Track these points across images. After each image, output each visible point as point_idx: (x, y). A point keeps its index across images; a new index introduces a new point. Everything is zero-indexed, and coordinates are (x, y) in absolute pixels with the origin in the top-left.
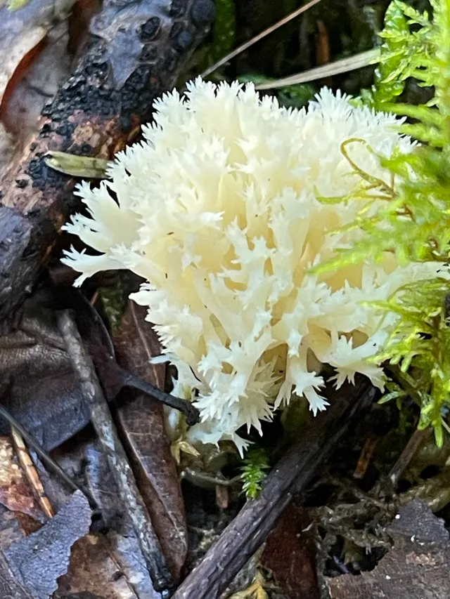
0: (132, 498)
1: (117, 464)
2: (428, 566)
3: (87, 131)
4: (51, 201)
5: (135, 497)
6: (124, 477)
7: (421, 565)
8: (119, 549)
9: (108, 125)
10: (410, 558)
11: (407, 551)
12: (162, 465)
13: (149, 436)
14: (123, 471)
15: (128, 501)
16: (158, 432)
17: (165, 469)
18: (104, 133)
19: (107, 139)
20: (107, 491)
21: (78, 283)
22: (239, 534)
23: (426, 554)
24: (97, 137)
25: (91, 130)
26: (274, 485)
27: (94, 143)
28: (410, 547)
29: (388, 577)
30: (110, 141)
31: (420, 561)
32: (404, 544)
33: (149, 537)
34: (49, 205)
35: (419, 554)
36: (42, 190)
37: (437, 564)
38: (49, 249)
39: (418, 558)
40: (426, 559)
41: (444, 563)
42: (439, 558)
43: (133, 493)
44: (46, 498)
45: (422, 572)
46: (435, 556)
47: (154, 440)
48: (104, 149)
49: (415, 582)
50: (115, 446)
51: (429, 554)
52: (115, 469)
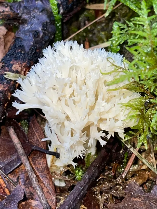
0: (37, 186)
1: (31, 175)
2: (139, 201)
3: (17, 66)
4: (6, 88)
5: (38, 185)
6: (34, 179)
7: (136, 201)
8: (33, 205)
9: (24, 64)
10: (132, 199)
11: (131, 197)
12: (47, 175)
13: (41, 166)
14: (34, 177)
15: (36, 187)
16: (44, 164)
17: (47, 176)
18: (22, 67)
19: (23, 69)
20: (27, 186)
21: (17, 113)
22: (76, 192)
23: (138, 198)
24: (20, 68)
25: (18, 66)
26: (86, 177)
27: (19, 70)
28: (132, 196)
29: (126, 205)
30: (24, 70)
31: (136, 200)
32: (130, 195)
33: (44, 198)
34: (5, 90)
35: (135, 198)
36: (3, 85)
37: (142, 201)
38: (6, 105)
39: (135, 199)
40: (138, 199)
41: (144, 200)
42: (142, 199)
43: (37, 184)
44: (7, 189)
45: (137, 203)
46: (141, 198)
47: (43, 167)
48: (23, 72)
49: (135, 206)
50: (31, 169)
51: (139, 198)
52: (31, 177)
